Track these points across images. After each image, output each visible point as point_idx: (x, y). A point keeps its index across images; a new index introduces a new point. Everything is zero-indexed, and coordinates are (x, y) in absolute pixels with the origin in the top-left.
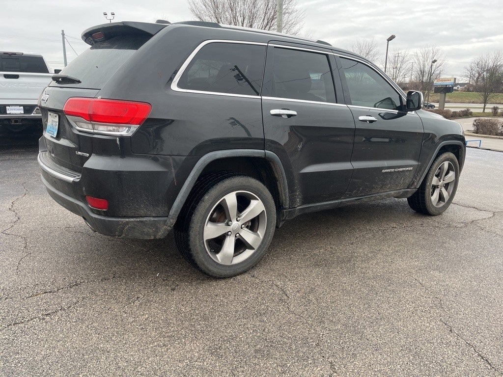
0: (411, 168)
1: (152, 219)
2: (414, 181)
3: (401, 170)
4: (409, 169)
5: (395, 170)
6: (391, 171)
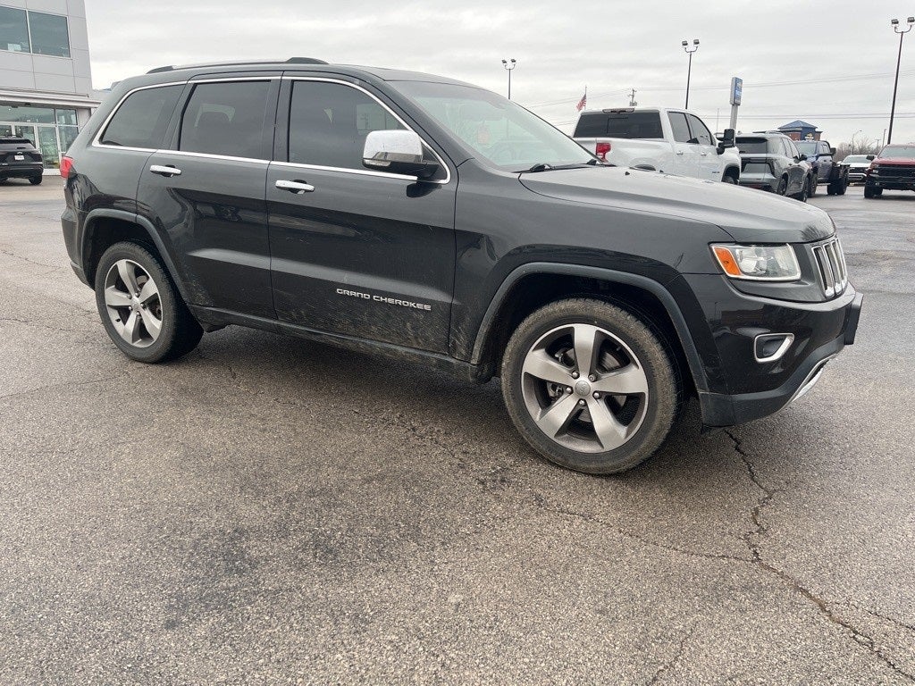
2: (454, 342)
3: (391, 301)
4: (419, 306)
5: (372, 297)
6: (360, 295)
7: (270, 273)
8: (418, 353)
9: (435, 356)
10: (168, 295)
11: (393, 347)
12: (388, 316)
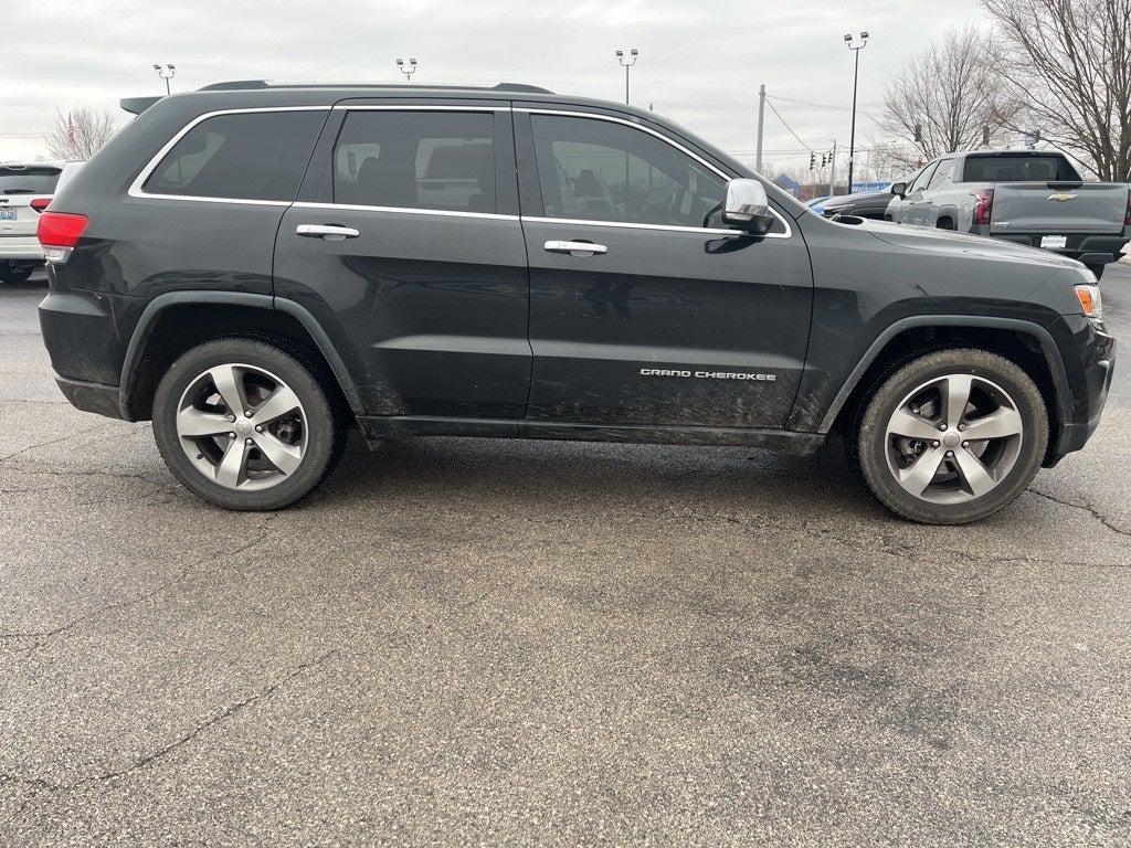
0: (771, 377)
1: (100, 386)
2: (800, 412)
3: (720, 375)
4: (759, 377)
5: (693, 374)
6: (676, 374)
7: (532, 360)
8: (740, 432)
9: (764, 432)
10: (323, 408)
11: (706, 430)
12: (712, 394)
